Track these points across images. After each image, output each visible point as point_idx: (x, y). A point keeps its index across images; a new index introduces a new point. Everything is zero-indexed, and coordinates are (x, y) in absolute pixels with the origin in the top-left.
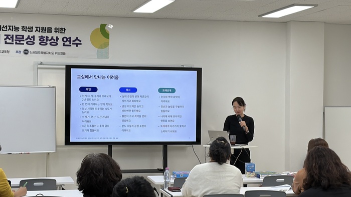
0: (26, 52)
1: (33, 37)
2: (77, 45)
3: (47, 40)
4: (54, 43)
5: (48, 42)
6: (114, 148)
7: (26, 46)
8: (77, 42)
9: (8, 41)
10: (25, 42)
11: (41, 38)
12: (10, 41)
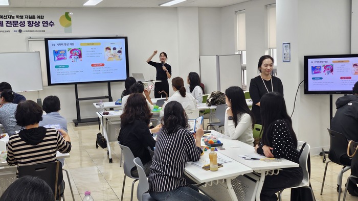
0: (20, 31)
1: (24, 22)
4: (37, 25)
5: (34, 25)
6: (78, 85)
7: (20, 28)
8: (52, 24)
10: (19, 25)
11: (29, 22)
12: (10, 25)
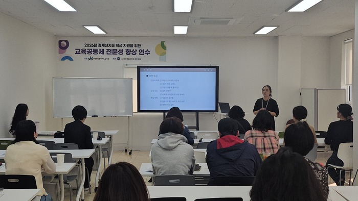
0: (118, 59)
1: (123, 50)
2: (147, 54)
3: (130, 52)
4: (134, 53)
5: (131, 53)
7: (118, 56)
8: (148, 52)
9: (108, 53)
10: (118, 53)
11: (127, 50)
12: (110, 53)
